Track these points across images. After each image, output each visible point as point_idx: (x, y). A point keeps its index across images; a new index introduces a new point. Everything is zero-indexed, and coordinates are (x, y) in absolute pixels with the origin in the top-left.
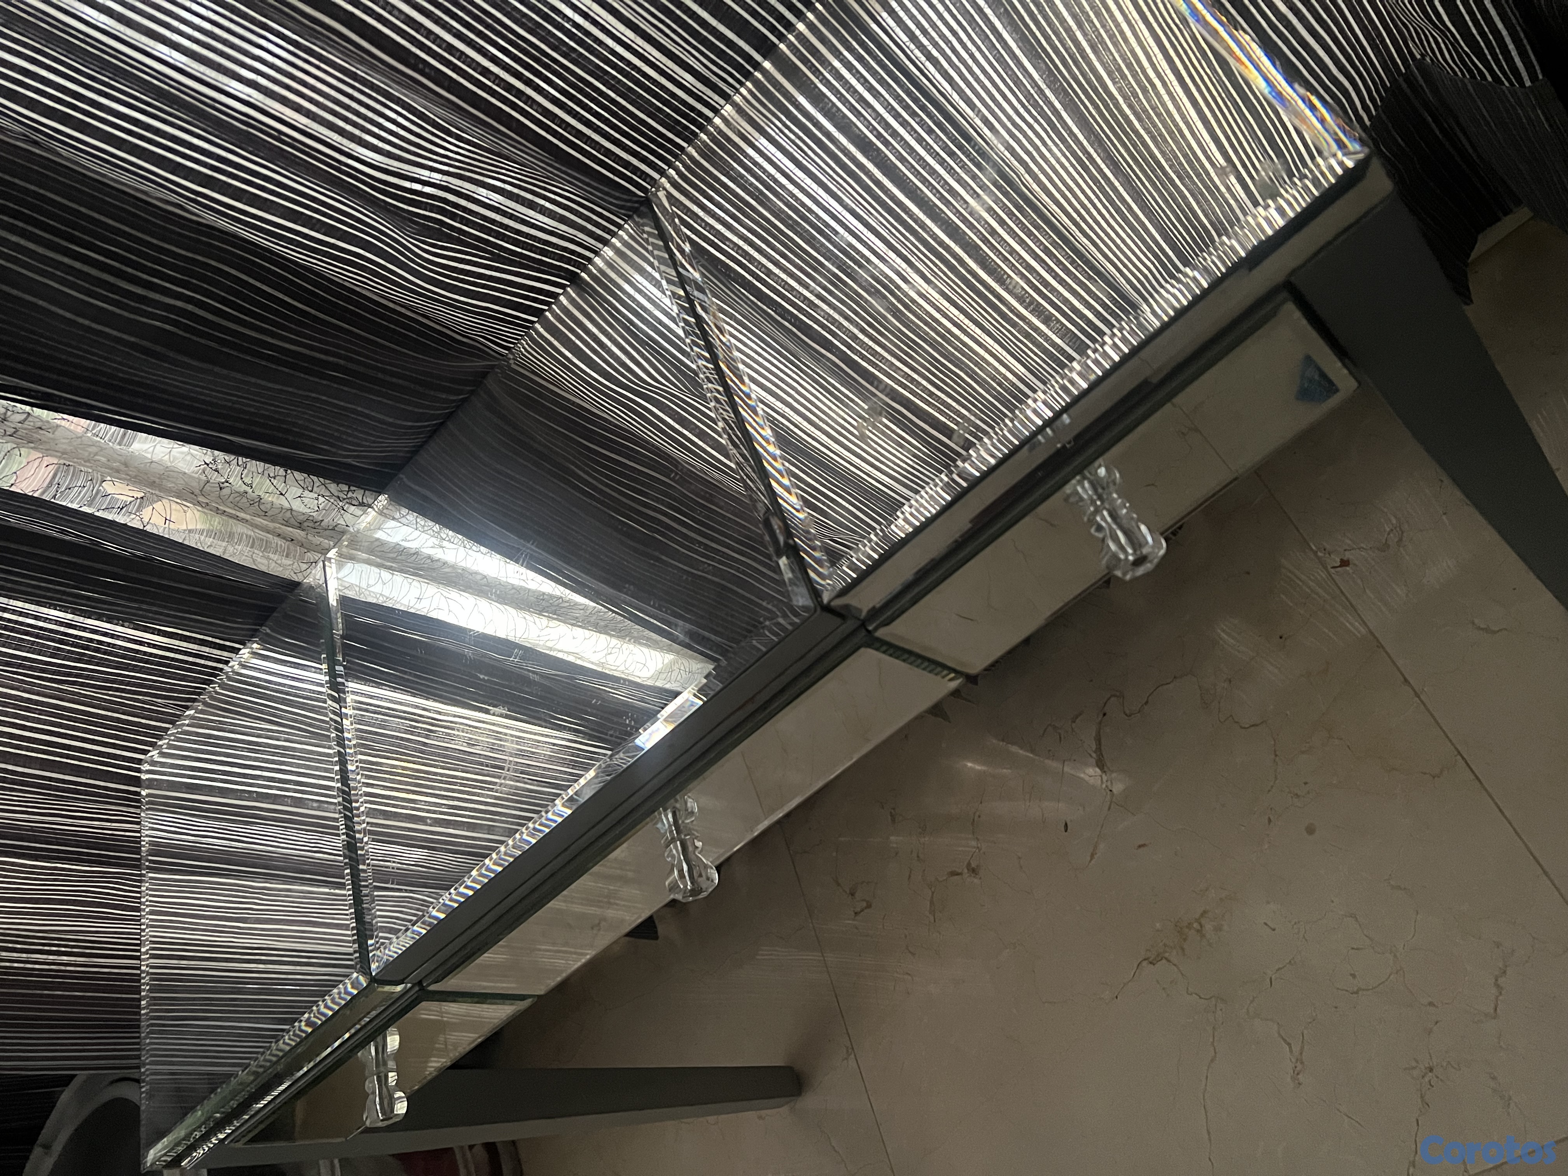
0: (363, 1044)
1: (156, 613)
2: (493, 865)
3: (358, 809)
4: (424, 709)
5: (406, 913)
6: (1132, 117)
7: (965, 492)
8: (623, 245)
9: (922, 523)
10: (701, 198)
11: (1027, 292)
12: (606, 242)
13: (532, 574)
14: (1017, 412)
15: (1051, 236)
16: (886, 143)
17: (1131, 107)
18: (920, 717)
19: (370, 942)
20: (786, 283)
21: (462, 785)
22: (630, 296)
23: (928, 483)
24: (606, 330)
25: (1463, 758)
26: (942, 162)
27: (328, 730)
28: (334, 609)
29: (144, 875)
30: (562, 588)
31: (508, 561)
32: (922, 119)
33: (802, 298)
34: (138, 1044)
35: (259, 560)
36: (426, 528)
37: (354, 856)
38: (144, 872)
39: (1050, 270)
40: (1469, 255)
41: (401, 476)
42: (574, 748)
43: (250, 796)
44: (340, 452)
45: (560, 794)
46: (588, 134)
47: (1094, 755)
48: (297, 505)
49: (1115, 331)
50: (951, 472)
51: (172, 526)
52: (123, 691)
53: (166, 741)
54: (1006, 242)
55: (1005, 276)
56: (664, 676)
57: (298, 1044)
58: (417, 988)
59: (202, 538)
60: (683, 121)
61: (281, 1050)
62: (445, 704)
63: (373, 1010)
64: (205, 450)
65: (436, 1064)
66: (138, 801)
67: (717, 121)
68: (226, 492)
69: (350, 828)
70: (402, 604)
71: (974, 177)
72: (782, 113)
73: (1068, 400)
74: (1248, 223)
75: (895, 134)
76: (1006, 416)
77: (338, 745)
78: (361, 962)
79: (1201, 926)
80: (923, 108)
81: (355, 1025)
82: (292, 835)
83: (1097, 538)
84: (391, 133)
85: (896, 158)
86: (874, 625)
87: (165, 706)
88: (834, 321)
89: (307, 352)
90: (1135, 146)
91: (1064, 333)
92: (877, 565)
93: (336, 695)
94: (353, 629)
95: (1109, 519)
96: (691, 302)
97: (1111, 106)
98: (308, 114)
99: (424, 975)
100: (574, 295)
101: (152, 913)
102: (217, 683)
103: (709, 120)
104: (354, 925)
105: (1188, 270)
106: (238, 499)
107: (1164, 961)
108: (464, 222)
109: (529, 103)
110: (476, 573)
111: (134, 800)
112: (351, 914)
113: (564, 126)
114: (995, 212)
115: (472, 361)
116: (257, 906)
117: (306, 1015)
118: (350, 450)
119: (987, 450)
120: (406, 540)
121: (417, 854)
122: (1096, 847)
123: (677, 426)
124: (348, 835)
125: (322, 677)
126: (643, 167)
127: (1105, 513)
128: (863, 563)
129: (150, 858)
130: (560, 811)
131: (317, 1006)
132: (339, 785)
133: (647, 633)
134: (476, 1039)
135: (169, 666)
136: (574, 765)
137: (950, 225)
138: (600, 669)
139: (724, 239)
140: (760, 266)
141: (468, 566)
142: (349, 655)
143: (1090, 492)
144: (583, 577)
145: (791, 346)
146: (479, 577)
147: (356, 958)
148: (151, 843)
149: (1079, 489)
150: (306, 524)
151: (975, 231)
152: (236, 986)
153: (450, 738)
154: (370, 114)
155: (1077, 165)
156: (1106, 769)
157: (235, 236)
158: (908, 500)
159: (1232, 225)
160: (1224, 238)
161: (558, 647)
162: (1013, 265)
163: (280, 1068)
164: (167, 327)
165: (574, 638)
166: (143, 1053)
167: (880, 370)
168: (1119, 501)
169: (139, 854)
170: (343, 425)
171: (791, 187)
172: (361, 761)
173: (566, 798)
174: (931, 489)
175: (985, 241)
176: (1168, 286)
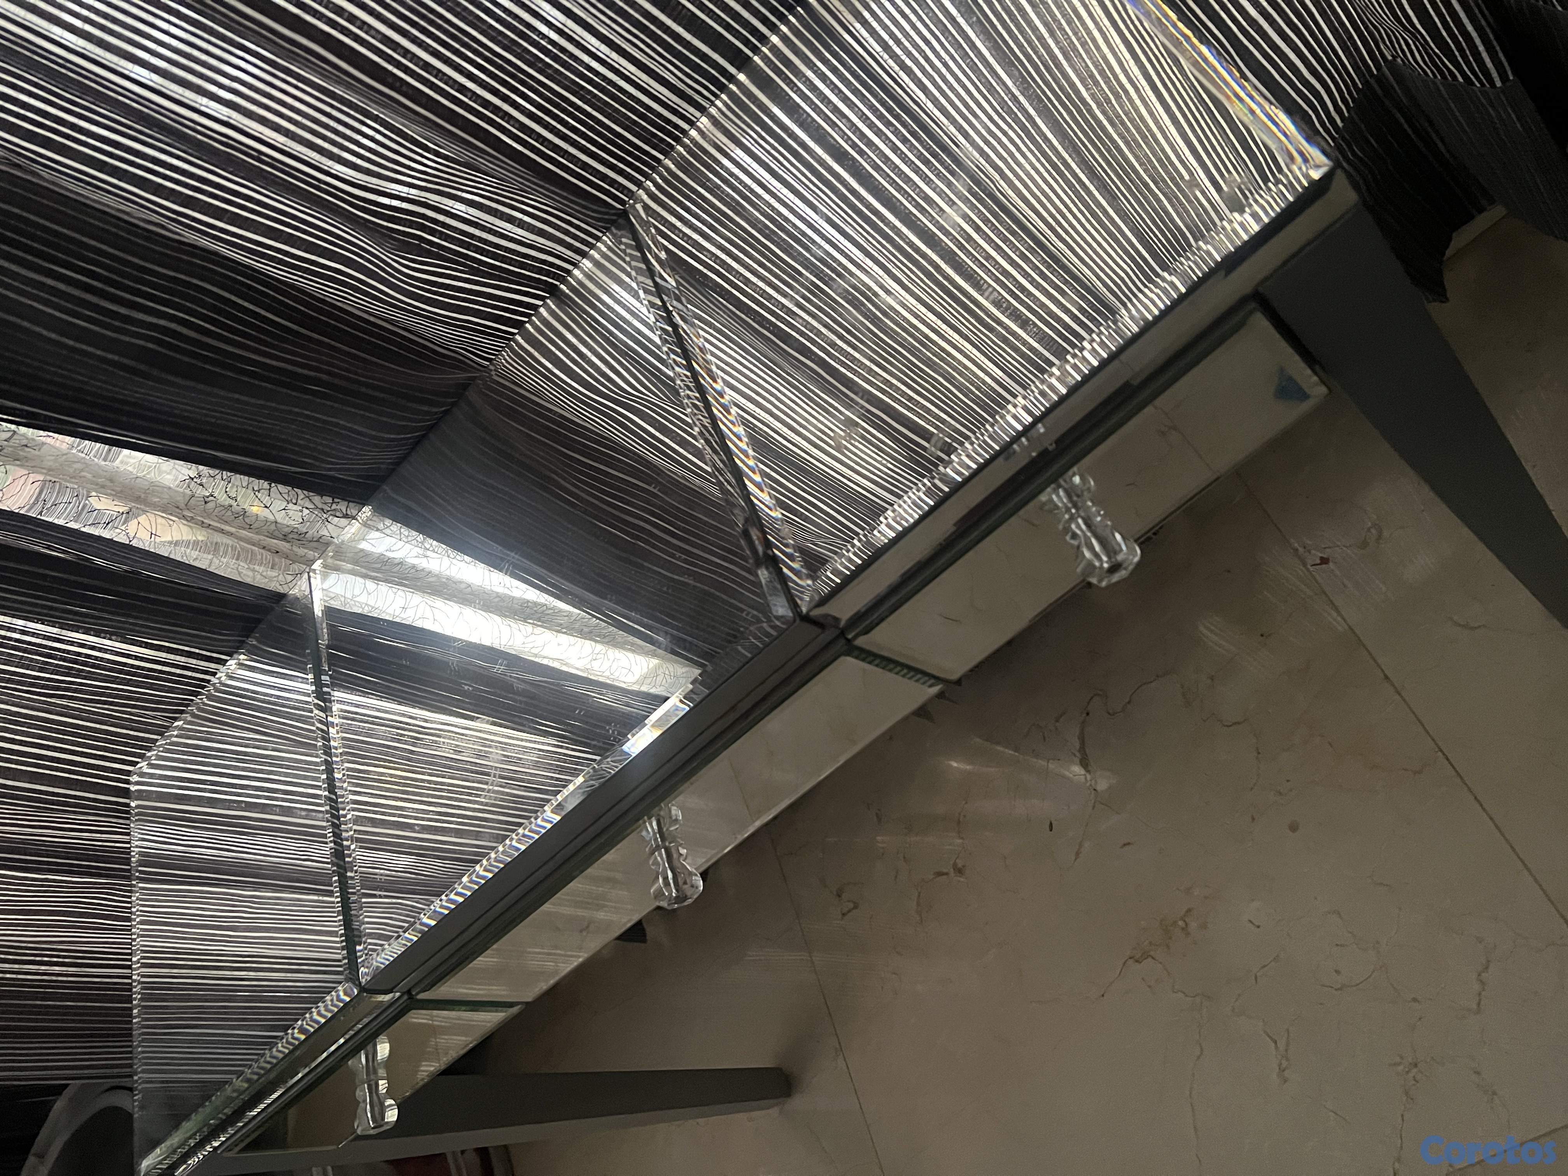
0: (354, 1052)
1: (142, 626)
2: (483, 871)
3: (345, 816)
4: (411, 717)
5: (395, 920)
6: (1105, 122)
7: (947, 497)
8: (602, 257)
9: (904, 528)
10: (678, 209)
11: (1003, 297)
12: (584, 255)
13: (516, 583)
14: (997, 417)
15: (1026, 242)
16: (861, 153)
17: (1104, 113)
18: (906, 719)
19: (358, 948)
20: (764, 291)
21: (449, 791)
22: (609, 307)
23: (911, 488)
24: (586, 341)
25: (1444, 754)
26: (917, 170)
27: (315, 739)
28: (320, 620)
29: (134, 886)
30: (546, 596)
31: (492, 569)
32: (897, 128)
33: (780, 306)
34: (131, 1052)
35: (244, 572)
36: (410, 538)
37: (342, 863)
38: (134, 882)
39: (1026, 275)
40: (1444, 254)
41: (385, 487)
42: (560, 754)
43: (238, 805)
44: (324, 465)
45: (551, 800)
46: (565, 148)
47: (1078, 754)
48: (280, 517)
49: (1094, 336)
50: (933, 478)
51: (158, 540)
52: (111, 703)
53: (155, 752)
54: (982, 247)
55: (982, 282)
56: (649, 681)
57: (291, 1052)
58: (405, 997)
59: (188, 551)
60: (659, 133)
61: (274, 1057)
62: (432, 712)
63: (365, 1017)
64: (189, 465)
65: (428, 1068)
66: (128, 812)
67: (693, 133)
68: (211, 505)
69: (337, 835)
70: (387, 614)
71: (949, 185)
72: (757, 125)
73: (1048, 406)
74: (1224, 228)
75: (870, 144)
76: (987, 421)
77: (325, 753)
78: (349, 968)
79: (1186, 924)
80: (897, 117)
81: (349, 1031)
82: (281, 842)
83: (1072, 546)
84: (370, 150)
85: (872, 167)
86: (853, 634)
87: (154, 718)
88: (812, 329)
89: (289, 367)
90: (1109, 151)
91: (1042, 338)
92: (860, 570)
93: (323, 704)
94: (338, 639)
95: (1084, 527)
96: (669, 313)
97: (1085, 111)
98: (287, 133)
99: (413, 983)
100: (553, 307)
101: (142, 923)
102: (204, 694)
103: (684, 132)
104: (343, 932)
105: (1166, 275)
106: (224, 512)
107: (1150, 959)
108: (443, 237)
109: (506, 118)
110: (461, 582)
111: (124, 812)
112: (340, 921)
113: (541, 140)
114: (971, 219)
115: (454, 373)
116: (245, 914)
117: (300, 1023)
118: (332, 463)
119: (969, 456)
120: (390, 551)
121: (405, 861)
122: (1081, 845)
123: (658, 434)
124: (335, 843)
125: (308, 687)
126: (620, 179)
127: (1080, 521)
128: (848, 568)
129: (140, 868)
130: (549, 817)
131: (311, 1013)
132: (326, 793)
133: (631, 638)
134: (468, 1045)
135: (157, 679)
136: (561, 770)
137: (926, 232)
138: (585, 675)
139: (701, 248)
140: (739, 275)
141: (453, 574)
142: (335, 665)
143: (1065, 500)
144: (566, 585)
145: (771, 354)
146: (463, 586)
147: (345, 964)
148: (141, 854)
149: (1054, 497)
150: (291, 536)
151: (950, 237)
152: (227, 994)
153: (435, 745)
154: (348, 132)
155: (1052, 171)
156: (1090, 768)
157: (216, 254)
158: (892, 505)
159: (1208, 230)
160: (1201, 243)
161: (543, 653)
162: (990, 270)
163: (272, 1076)
164: (150, 345)
165: (559, 644)
166: (136, 1061)
167: (860, 376)
168: (1094, 509)
169: (129, 865)
170: (326, 439)
171: (767, 197)
172: (349, 769)
173: (555, 804)
174: (914, 493)
175: (961, 247)
176: (1146, 291)
